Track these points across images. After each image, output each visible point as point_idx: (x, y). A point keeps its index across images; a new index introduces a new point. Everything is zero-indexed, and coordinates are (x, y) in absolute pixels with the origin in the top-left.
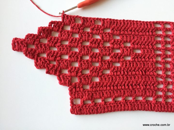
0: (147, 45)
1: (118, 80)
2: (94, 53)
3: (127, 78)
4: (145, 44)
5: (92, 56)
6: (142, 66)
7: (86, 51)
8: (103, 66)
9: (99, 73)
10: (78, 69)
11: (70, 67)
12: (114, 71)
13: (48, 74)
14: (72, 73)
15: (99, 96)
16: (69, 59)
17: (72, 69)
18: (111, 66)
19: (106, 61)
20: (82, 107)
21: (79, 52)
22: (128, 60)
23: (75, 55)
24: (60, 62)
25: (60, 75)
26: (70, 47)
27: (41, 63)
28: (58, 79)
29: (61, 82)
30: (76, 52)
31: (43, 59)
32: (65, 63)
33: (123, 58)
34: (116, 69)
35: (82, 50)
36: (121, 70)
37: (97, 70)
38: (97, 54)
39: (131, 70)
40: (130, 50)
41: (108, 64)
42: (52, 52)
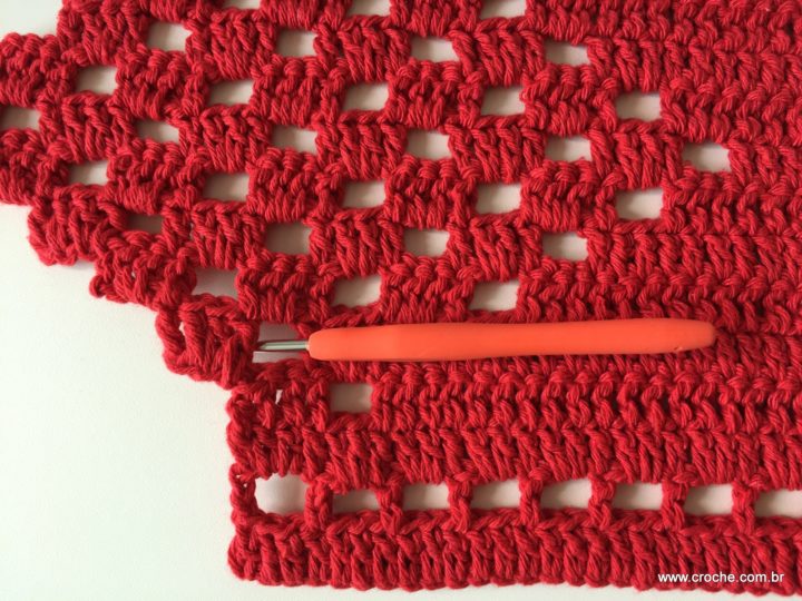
2: (416, 166)
5: (406, 184)
7: (370, 153)
8: (474, 255)
9: (446, 301)
10: (312, 269)
11: (256, 253)
12: (544, 296)
13: (104, 298)
14: (269, 295)
15: (435, 461)
16: (253, 199)
17: (266, 267)
18: (528, 260)
19: (499, 221)
20: (317, 535)
21: (322, 156)
22: (645, 221)
23: (292, 175)
24: (190, 216)
25: (180, 304)
26: (262, 119)
27: (65, 227)
28: (159, 333)
29: (178, 353)
30: (301, 158)
31: (83, 199)
32: (226, 229)
33: (611, 201)
34: (560, 278)
35: (338, 145)
36: (591, 287)
37: (432, 284)
38: (441, 171)
39: (662, 291)
40: (662, 146)
41: (508, 245)
42: (148, 155)
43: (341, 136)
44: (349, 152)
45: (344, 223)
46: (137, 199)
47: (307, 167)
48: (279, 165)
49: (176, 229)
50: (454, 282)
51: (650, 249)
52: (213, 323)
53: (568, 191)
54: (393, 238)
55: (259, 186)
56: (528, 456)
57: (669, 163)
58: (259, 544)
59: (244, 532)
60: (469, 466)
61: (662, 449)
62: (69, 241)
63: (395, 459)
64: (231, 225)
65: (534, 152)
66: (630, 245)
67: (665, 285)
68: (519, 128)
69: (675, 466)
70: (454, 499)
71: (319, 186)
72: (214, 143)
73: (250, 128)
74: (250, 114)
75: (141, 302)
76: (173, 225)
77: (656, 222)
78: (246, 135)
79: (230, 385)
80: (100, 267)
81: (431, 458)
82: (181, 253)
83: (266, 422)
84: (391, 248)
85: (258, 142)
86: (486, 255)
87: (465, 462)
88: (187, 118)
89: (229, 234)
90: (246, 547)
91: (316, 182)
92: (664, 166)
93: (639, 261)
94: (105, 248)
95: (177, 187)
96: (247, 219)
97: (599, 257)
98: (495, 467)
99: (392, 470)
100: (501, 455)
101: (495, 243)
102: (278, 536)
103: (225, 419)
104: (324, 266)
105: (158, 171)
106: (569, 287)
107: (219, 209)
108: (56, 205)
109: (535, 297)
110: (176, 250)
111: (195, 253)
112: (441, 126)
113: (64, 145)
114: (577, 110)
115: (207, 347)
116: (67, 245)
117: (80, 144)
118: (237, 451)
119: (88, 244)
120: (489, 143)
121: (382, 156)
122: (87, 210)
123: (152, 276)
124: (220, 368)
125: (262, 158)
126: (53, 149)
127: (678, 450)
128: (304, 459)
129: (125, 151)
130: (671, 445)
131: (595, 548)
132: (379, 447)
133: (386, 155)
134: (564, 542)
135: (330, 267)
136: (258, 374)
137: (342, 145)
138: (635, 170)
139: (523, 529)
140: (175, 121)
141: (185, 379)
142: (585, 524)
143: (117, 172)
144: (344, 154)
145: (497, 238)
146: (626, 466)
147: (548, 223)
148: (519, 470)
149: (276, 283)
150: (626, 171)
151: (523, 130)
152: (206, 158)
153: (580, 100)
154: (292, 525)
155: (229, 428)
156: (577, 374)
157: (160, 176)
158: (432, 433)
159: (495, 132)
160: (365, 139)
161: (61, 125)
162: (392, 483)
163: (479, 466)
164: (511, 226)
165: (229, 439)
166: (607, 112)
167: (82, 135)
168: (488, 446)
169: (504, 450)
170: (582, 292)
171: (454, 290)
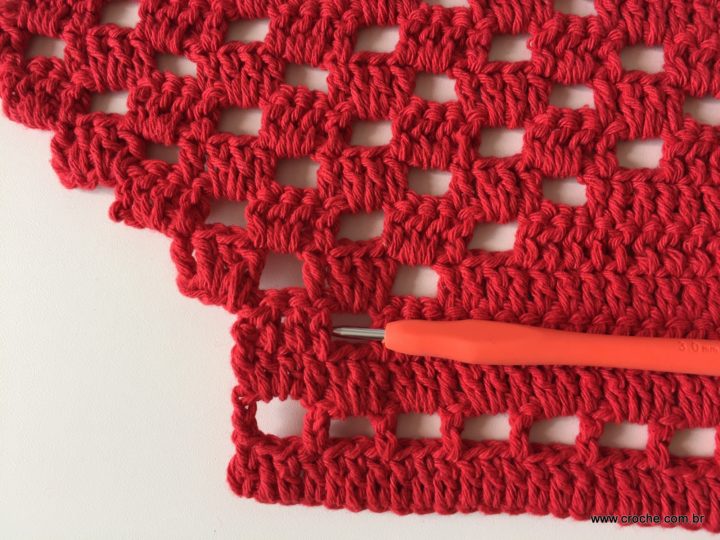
1: (563, 300)
2: (423, 108)
5: (413, 124)
7: (379, 93)
8: (476, 196)
9: (447, 240)
10: (318, 203)
11: (266, 185)
12: (542, 239)
13: (122, 223)
14: (276, 224)
15: (430, 392)
16: (265, 134)
17: (275, 199)
18: (528, 203)
19: (500, 165)
20: (314, 459)
21: (333, 94)
22: (644, 170)
23: (303, 112)
24: (205, 149)
25: (194, 231)
26: (277, 57)
27: (87, 153)
28: (173, 258)
29: (189, 277)
30: (313, 96)
31: (104, 126)
32: (238, 162)
33: (612, 150)
34: (559, 222)
35: (348, 84)
36: (589, 232)
37: (434, 223)
38: (448, 113)
39: (658, 239)
40: (664, 98)
41: (509, 188)
42: (167, 87)
43: (351, 75)
44: (359, 91)
45: (352, 159)
46: (155, 129)
47: (317, 105)
48: (291, 102)
49: (192, 160)
50: (455, 221)
51: (648, 197)
52: (222, 250)
53: (570, 138)
54: (399, 176)
55: (271, 122)
56: (520, 392)
57: (671, 114)
58: (258, 464)
59: (244, 452)
60: (462, 399)
61: (651, 391)
62: (90, 166)
63: (391, 389)
64: (243, 157)
65: (539, 98)
66: (629, 193)
67: (661, 233)
68: (525, 74)
69: (662, 408)
70: (447, 429)
71: (329, 123)
72: (230, 79)
73: (265, 65)
74: (266, 52)
75: (157, 228)
76: (189, 156)
77: (655, 172)
78: (260, 71)
79: (235, 309)
80: (119, 193)
81: (425, 388)
82: (196, 183)
83: (268, 347)
84: (396, 185)
85: (272, 79)
86: (488, 197)
87: (458, 394)
88: (205, 53)
89: (241, 166)
90: (246, 466)
91: (326, 119)
92: (666, 117)
93: (637, 208)
94: (125, 176)
95: (194, 119)
96: (258, 153)
97: (598, 203)
98: (487, 401)
99: (388, 399)
100: (493, 389)
101: (496, 185)
102: (276, 458)
103: (230, 342)
104: (331, 199)
105: (176, 103)
106: (567, 231)
107: (233, 142)
108: (78, 131)
109: (533, 239)
110: (191, 180)
111: (209, 184)
112: (448, 70)
113: (87, 74)
114: (583, 60)
115: (216, 271)
116: (89, 170)
117: (102, 73)
118: (240, 373)
119: (109, 171)
120: (495, 87)
121: (391, 96)
122: (108, 138)
123: (169, 203)
124: (226, 293)
125: (275, 95)
126: (77, 78)
127: (667, 393)
128: (305, 386)
129: (145, 82)
130: (660, 388)
131: (581, 482)
132: (377, 378)
133: (395, 96)
134: (551, 475)
135: (336, 200)
136: (261, 300)
137: (352, 84)
138: (638, 120)
139: (512, 461)
140: (193, 55)
141: (194, 303)
142: (573, 460)
143: (137, 102)
144: (354, 93)
145: (499, 180)
146: (614, 405)
147: (549, 168)
148: (510, 405)
149: (282, 215)
150: (629, 120)
151: (529, 76)
152: (222, 92)
153: (586, 50)
154: (291, 448)
155: (234, 350)
156: (571, 315)
157: (177, 109)
158: (427, 365)
159: (502, 78)
160: (375, 80)
161: (85, 55)
162: (389, 412)
163: (471, 399)
164: (512, 169)
165: (233, 361)
166: (612, 62)
167: (105, 66)
168: (481, 380)
169: (497, 385)
170: (579, 237)
171: (455, 229)
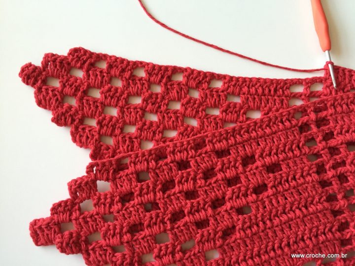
0: (289, 149)
3: (275, 232)
4: (285, 149)
6: (296, 197)
